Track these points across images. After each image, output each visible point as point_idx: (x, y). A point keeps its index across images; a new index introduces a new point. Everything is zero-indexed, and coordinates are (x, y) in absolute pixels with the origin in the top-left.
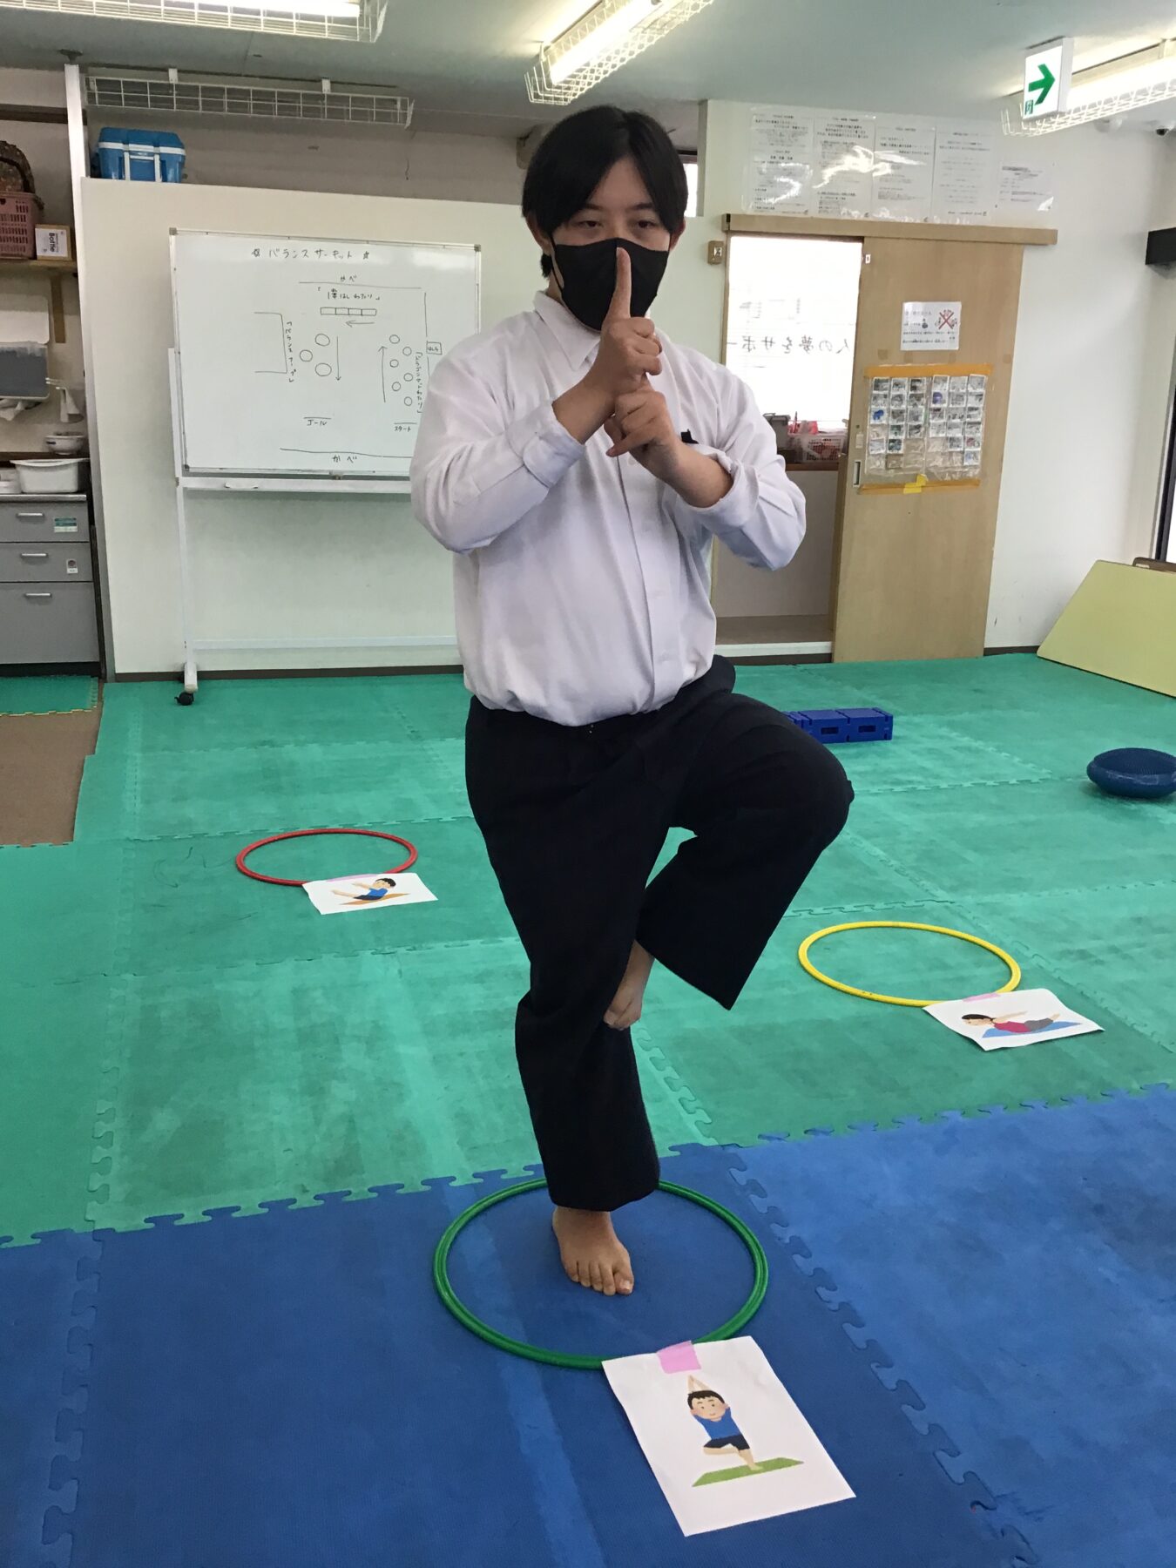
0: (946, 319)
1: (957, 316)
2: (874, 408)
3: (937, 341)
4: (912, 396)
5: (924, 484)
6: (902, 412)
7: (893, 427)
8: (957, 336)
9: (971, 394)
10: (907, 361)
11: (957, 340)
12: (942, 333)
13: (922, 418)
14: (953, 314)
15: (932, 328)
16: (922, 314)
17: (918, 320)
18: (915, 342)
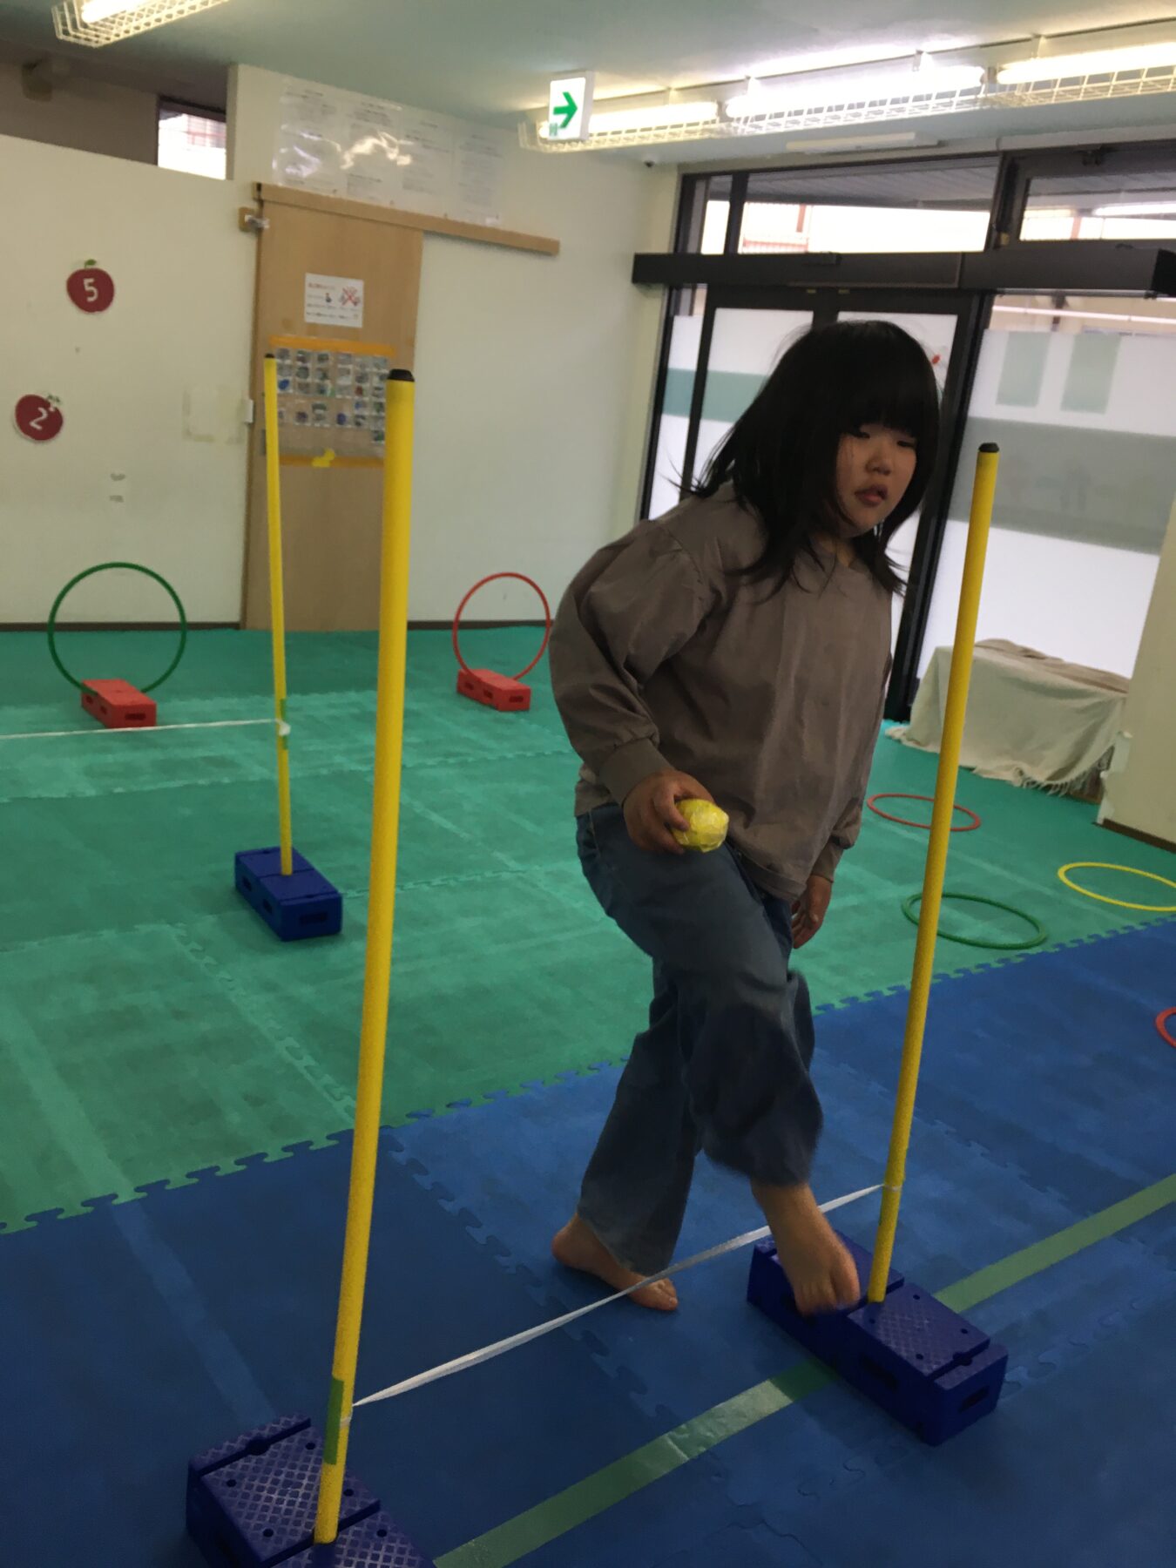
0: (348, 297)
1: (360, 294)
2: (280, 377)
3: (342, 317)
4: (319, 369)
5: (332, 459)
6: (307, 385)
8: (360, 315)
9: (378, 374)
10: (311, 333)
11: (361, 318)
12: (346, 309)
13: (329, 392)
14: (355, 291)
15: (336, 302)
16: (325, 288)
17: (322, 293)
18: (319, 315)
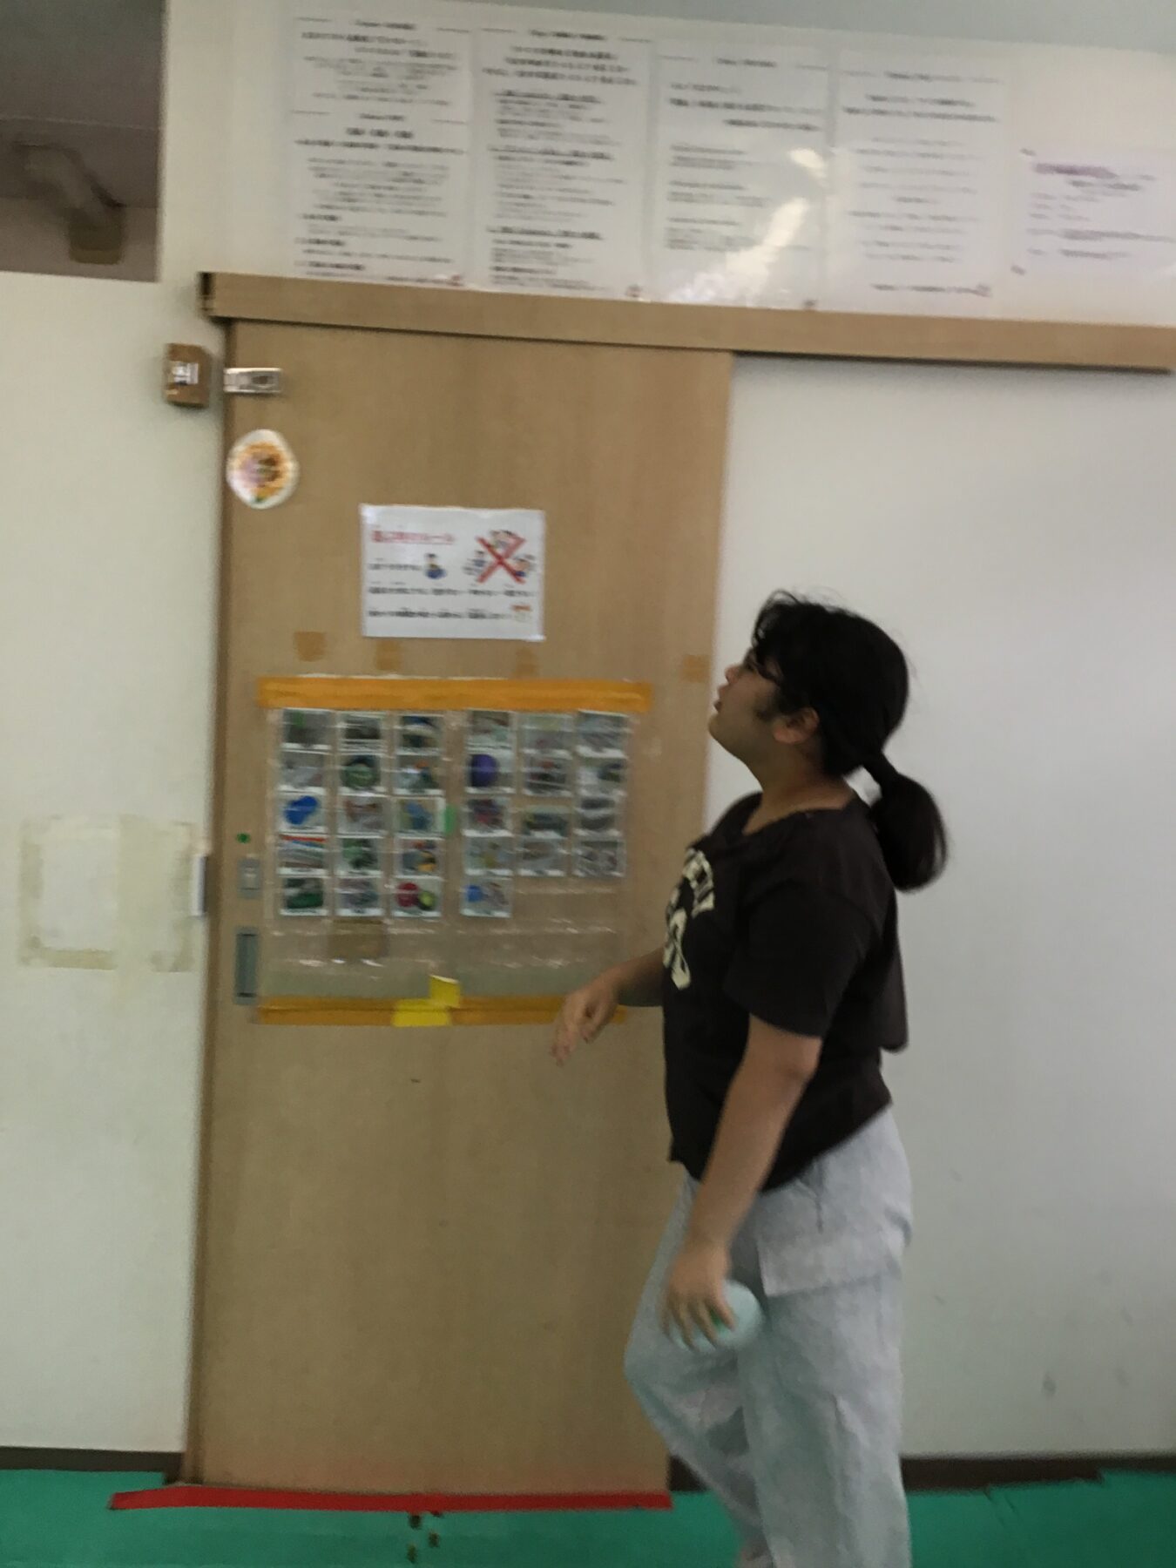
0: (499, 556)
1: (533, 547)
2: (288, 791)
3: (476, 615)
4: (405, 762)
5: (455, 1005)
6: (374, 807)
7: (348, 843)
8: (535, 603)
9: (588, 762)
10: (384, 666)
11: (536, 613)
12: (489, 593)
13: (440, 823)
14: (520, 541)
15: (456, 578)
16: (426, 538)
17: (414, 554)
18: (406, 614)
